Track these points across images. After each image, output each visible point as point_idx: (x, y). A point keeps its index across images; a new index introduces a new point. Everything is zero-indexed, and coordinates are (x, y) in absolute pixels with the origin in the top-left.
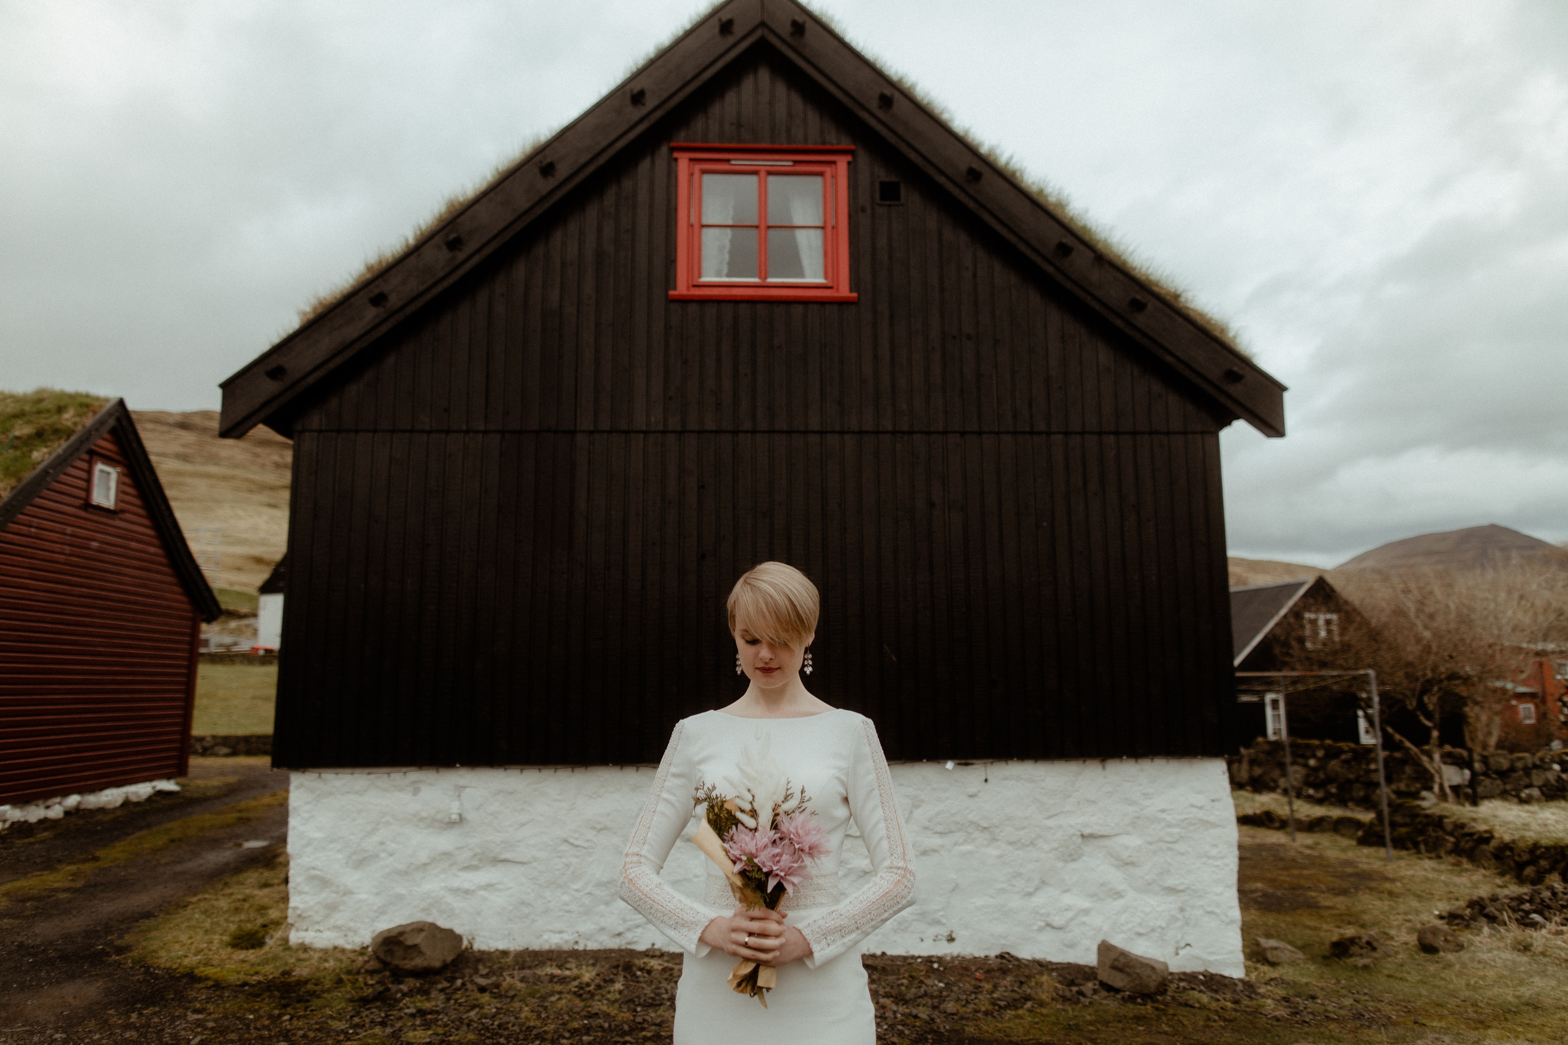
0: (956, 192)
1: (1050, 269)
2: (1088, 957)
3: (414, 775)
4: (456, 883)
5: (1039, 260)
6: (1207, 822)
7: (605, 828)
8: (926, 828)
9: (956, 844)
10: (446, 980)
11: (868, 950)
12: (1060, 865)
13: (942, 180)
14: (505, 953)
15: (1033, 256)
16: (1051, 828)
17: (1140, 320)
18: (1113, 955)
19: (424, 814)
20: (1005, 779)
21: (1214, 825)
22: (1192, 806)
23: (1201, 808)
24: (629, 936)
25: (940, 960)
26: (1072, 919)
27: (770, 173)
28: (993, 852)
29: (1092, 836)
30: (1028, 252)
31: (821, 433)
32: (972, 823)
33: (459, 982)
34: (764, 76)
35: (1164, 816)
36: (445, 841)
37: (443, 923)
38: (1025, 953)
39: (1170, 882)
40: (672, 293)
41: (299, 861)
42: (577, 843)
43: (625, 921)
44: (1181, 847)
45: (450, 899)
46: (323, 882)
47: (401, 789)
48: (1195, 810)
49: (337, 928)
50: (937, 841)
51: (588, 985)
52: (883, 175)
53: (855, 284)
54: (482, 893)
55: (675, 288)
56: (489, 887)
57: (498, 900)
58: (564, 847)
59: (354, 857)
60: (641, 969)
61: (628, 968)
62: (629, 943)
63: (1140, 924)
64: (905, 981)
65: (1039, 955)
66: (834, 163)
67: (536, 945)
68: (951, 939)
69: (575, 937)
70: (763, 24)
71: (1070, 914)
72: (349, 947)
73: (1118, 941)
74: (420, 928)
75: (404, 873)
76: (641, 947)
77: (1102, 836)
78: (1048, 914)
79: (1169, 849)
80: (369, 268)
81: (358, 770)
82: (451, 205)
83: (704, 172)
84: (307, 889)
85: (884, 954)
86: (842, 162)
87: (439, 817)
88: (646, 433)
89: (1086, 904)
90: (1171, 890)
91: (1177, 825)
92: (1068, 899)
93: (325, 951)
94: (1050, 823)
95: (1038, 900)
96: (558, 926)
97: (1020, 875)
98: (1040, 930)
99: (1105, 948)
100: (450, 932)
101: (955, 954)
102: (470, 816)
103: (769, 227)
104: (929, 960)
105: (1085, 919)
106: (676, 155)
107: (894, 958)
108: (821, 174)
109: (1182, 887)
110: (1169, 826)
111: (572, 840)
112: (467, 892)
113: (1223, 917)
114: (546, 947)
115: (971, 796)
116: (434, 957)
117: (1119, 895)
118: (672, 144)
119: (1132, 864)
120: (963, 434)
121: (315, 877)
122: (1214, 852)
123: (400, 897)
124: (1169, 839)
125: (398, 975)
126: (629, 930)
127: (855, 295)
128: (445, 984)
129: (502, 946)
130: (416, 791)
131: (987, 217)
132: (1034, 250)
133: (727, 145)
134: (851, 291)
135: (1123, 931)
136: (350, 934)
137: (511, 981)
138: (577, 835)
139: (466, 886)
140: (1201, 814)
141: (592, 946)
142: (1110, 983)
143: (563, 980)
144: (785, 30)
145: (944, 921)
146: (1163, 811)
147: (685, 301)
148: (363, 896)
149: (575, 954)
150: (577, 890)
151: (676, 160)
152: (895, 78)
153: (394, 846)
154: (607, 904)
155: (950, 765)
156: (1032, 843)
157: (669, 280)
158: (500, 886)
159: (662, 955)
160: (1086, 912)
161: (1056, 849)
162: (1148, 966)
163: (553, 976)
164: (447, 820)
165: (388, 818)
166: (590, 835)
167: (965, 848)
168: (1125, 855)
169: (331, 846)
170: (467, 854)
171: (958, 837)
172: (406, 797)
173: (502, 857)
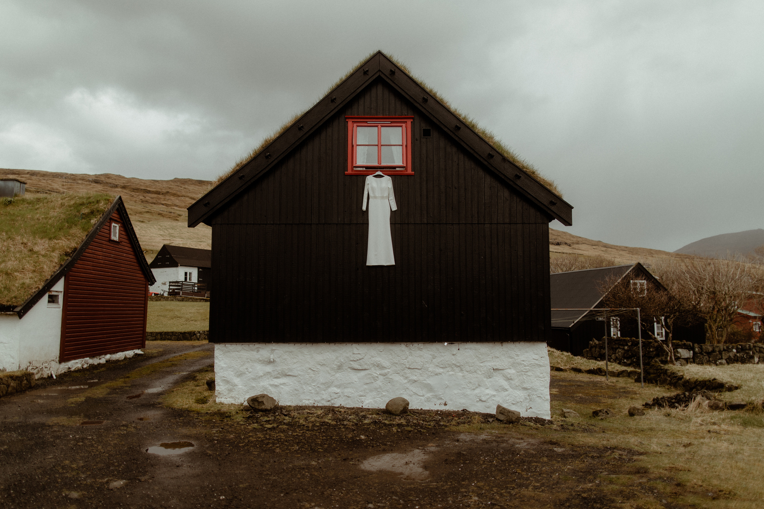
0: (451, 134)
1: (485, 163)
2: (493, 412)
3: (257, 345)
4: (272, 383)
5: (482, 160)
6: (539, 365)
7: (324, 365)
8: (437, 366)
9: (448, 371)
10: (272, 413)
12: (485, 379)
13: (446, 129)
14: (290, 406)
15: (479, 158)
16: (482, 366)
17: (518, 182)
18: (500, 409)
19: (261, 359)
20: (466, 349)
21: (540, 366)
22: (534, 359)
23: (537, 360)
24: (332, 401)
25: (441, 411)
26: (489, 398)
27: (382, 126)
28: (460, 374)
29: (497, 369)
30: (478, 157)
31: (400, 224)
32: (454, 364)
33: (277, 414)
34: (380, 88)
35: (523, 362)
36: (269, 368)
37: (270, 396)
38: (472, 409)
39: (525, 386)
40: (346, 172)
41: (218, 374)
42: (313, 369)
43: (331, 396)
44: (529, 373)
45: (270, 388)
46: (227, 382)
47: (252, 350)
48: (534, 360)
49: (232, 397)
50: (441, 370)
51: (320, 415)
52: (424, 126)
53: (413, 169)
54: (282, 386)
55: (347, 170)
56: (284, 384)
57: (287, 389)
58: (309, 371)
59: (237, 374)
60: (338, 411)
61: (333, 410)
62: (332, 404)
63: (513, 400)
64: (428, 417)
65: (477, 411)
66: (406, 122)
67: (300, 404)
68: (445, 404)
70: (379, 71)
71: (488, 397)
72: (236, 404)
73: (505, 406)
74: (263, 396)
75: (254, 379)
76: (337, 405)
77: (501, 369)
78: (480, 397)
79: (525, 374)
80: (238, 165)
81: (238, 344)
82: (266, 141)
83: (358, 126)
84: (221, 384)
85: (421, 409)
86: (409, 122)
87: (266, 360)
88: (337, 224)
89: (494, 393)
90: (525, 389)
91: (528, 366)
92: (487, 391)
93: (229, 405)
94: (481, 364)
95: (477, 391)
96: (308, 398)
97: (470, 383)
98: (477, 402)
99: (499, 407)
100: (272, 398)
101: (447, 410)
102: (277, 360)
103: (382, 145)
104: (438, 411)
105: (494, 398)
106: (347, 120)
107: (424, 410)
108: (401, 126)
109: (529, 388)
110: (525, 366)
111: (312, 369)
112: (276, 386)
113: (544, 399)
114: (304, 405)
115: (453, 355)
116: (268, 405)
117: (506, 390)
118: (346, 116)
119: (511, 379)
120: (452, 224)
121: (225, 380)
122: (541, 375)
123: (253, 387)
124: (525, 371)
125: (257, 411)
126: (332, 399)
127: (414, 172)
128: (272, 414)
129: (289, 404)
130: (258, 351)
131: (462, 143)
132: (480, 156)
133: (366, 116)
134: (412, 171)
135: (507, 403)
136: (237, 399)
137: (294, 414)
138: (314, 367)
139: (276, 384)
140: (537, 362)
141: (319, 405)
142: (499, 418)
143: (311, 414)
144: (387, 73)
145: (443, 398)
146: (523, 361)
147: (351, 175)
148: (241, 387)
149: (314, 407)
150: (314, 386)
151: (347, 122)
152: (428, 90)
153: (251, 370)
154: (324, 390)
155: (446, 344)
156: (475, 372)
157: (345, 168)
158: (288, 384)
159: (344, 408)
160: (494, 396)
161: (484, 374)
162: (513, 413)
163: (308, 413)
164: (269, 361)
165: (249, 360)
166: (319, 367)
167: (451, 373)
168: (509, 376)
169: (230, 369)
170: (276, 373)
171: (448, 369)
172: (255, 353)
173: (288, 374)
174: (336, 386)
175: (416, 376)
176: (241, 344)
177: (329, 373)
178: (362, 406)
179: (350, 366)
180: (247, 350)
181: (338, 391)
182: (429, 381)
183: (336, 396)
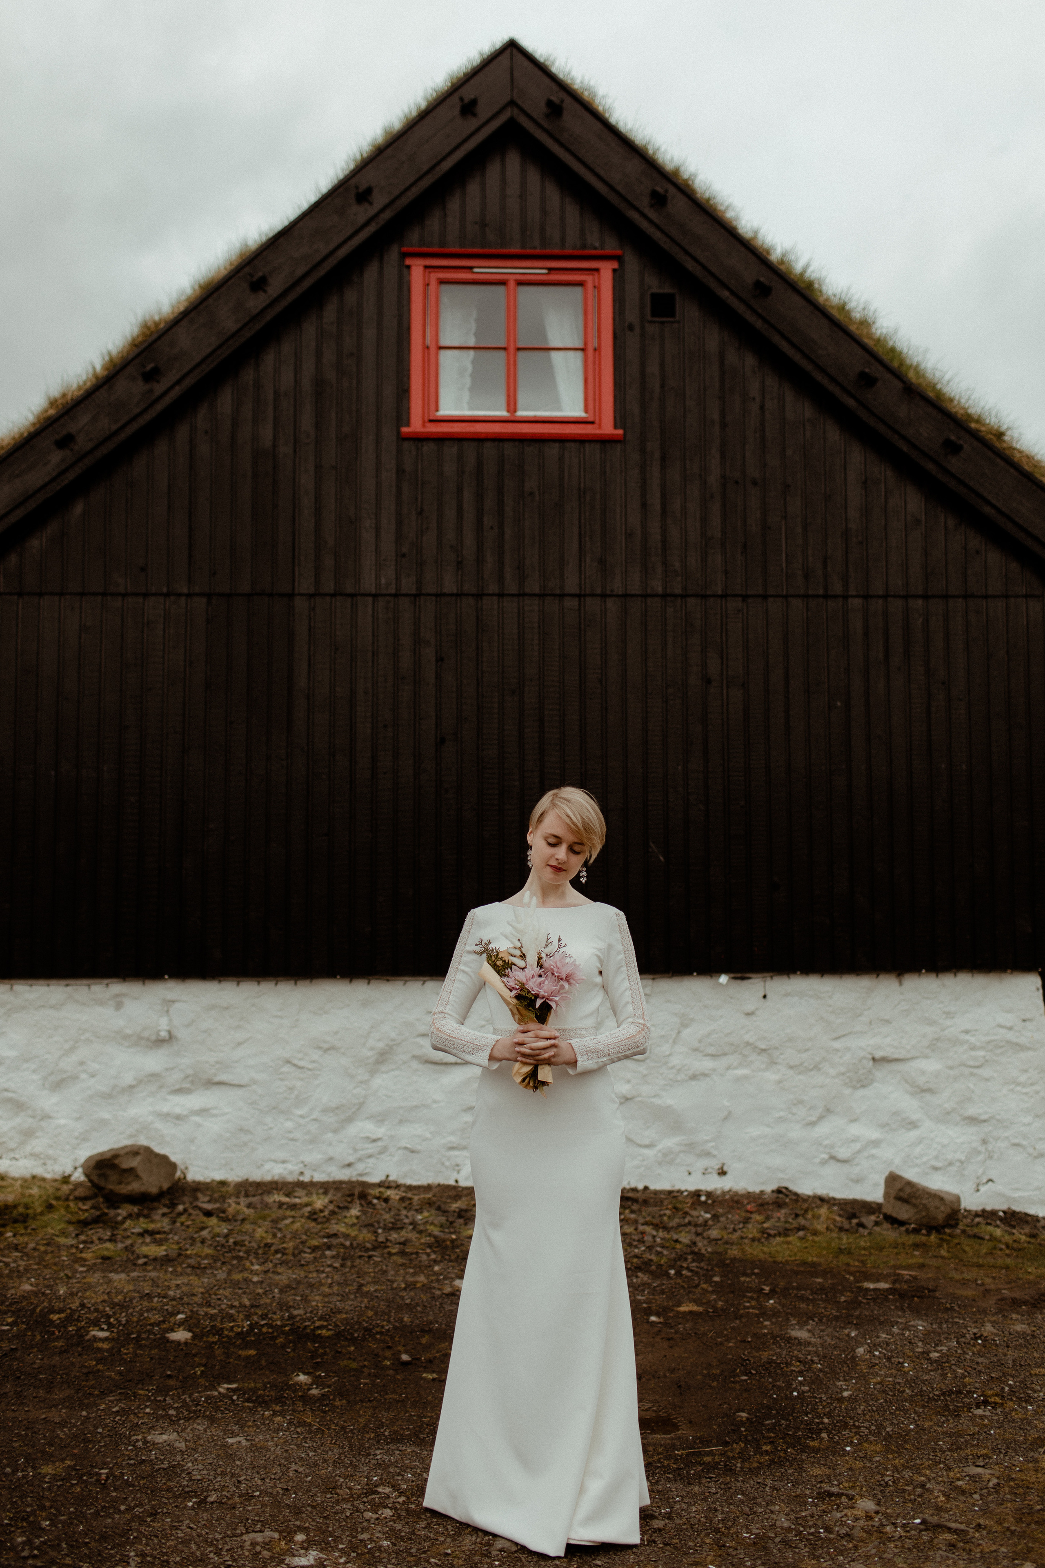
0: (741, 308)
1: (851, 402)
2: (874, 1193)
3: (117, 988)
4: (166, 1108)
5: (837, 392)
6: (1017, 1044)
7: (333, 1048)
8: (696, 1050)
9: (728, 1068)
10: (165, 1205)
11: (629, 1183)
12: (847, 1091)
13: (725, 294)
14: (223, 1183)
15: (831, 387)
16: (837, 1050)
17: (954, 464)
18: (898, 1185)
19: (129, 1031)
20: (787, 995)
21: (1022, 1048)
22: (1000, 1026)
23: (1010, 1028)
24: (360, 1167)
25: (709, 1194)
26: (859, 1152)
27: (520, 283)
28: (771, 1076)
29: (885, 1060)
30: (825, 382)
31: (579, 596)
32: (748, 1044)
33: (181, 1208)
34: (513, 161)
35: (967, 1037)
36: (154, 1061)
37: (158, 1150)
38: (806, 1188)
39: (971, 1111)
40: (404, 430)
42: (301, 1064)
43: (355, 1150)
44: (985, 1072)
45: (159, 1125)
47: (101, 1003)
48: (1003, 1031)
49: (35, 1156)
50: (708, 1064)
51: (321, 1211)
52: (655, 285)
53: (620, 419)
54: (195, 1118)
55: (408, 424)
56: (203, 1112)
57: (213, 1126)
58: (286, 1069)
59: (51, 1078)
60: (378, 1198)
61: (363, 1196)
62: (361, 1175)
63: (936, 1158)
64: (668, 1212)
65: (822, 1192)
66: (597, 270)
67: (257, 1176)
68: (722, 1173)
69: (297, 1168)
70: (512, 103)
71: (857, 1146)
72: (48, 1176)
73: (911, 1174)
74: (136, 1151)
75: (108, 1096)
76: (375, 1178)
77: (897, 1060)
78: (832, 1146)
79: (972, 1074)
80: (53, 403)
81: (53, 982)
82: (145, 326)
83: (442, 282)
85: (646, 1188)
86: (607, 269)
87: (146, 1034)
88: (375, 596)
89: (875, 1135)
90: (973, 1120)
91: (982, 1048)
92: (855, 1130)
93: (24, 1180)
94: (837, 1045)
95: (822, 1130)
96: (281, 1155)
97: (801, 1102)
98: (824, 1163)
99: (892, 1179)
100: (164, 1159)
101: (727, 1188)
102: (180, 1033)
103: (519, 349)
104: (697, 1194)
105: (874, 1151)
106: (408, 262)
107: (656, 1192)
108: (581, 284)
109: (984, 1117)
110: (973, 1048)
111: (295, 1062)
112: (178, 1117)
113: (1031, 1150)
114: (268, 1178)
115: (748, 1014)
116: (151, 1181)
117: (913, 1125)
118: (405, 249)
119: (929, 1091)
120: (745, 597)
121: (9, 1100)
122: (1023, 1078)
123: (104, 1122)
124: (972, 1063)
125: (113, 1199)
126: (360, 1160)
127: (620, 432)
128: (165, 1210)
129: (218, 1176)
130: (119, 1006)
131: (777, 339)
132: (833, 379)
133: (470, 250)
134: (616, 427)
135: (917, 1165)
136: (49, 1162)
137: (236, 1206)
138: (300, 1056)
139: (177, 1110)
140: (1010, 1036)
141: (319, 1177)
142: (894, 1215)
143: (293, 1207)
144: (538, 110)
145: (715, 1152)
146: (967, 1032)
147: (419, 439)
148: (62, 1122)
149: (300, 1184)
150: (301, 1116)
151: (409, 267)
152: (669, 167)
153: (96, 1066)
154: (335, 1131)
155: (723, 979)
156: (817, 1068)
157: (402, 415)
158: (215, 1112)
159: (398, 1186)
160: (876, 1143)
161: (843, 1074)
162: (938, 1197)
163: (281, 1205)
164: (154, 1038)
165: (88, 1035)
166: (316, 1055)
167: (740, 1072)
168: (921, 1081)
169: (25, 1065)
170: (177, 1076)
171: (733, 1059)
172: (107, 1012)
173: (217, 1079)
174: (370, 1117)
175: (629, 1081)
176: (64, 982)
177: (352, 1077)
178: (457, 1181)
179: (418, 1052)
180: (84, 1004)
181: (380, 1131)
182: (669, 1100)
183: (371, 1148)
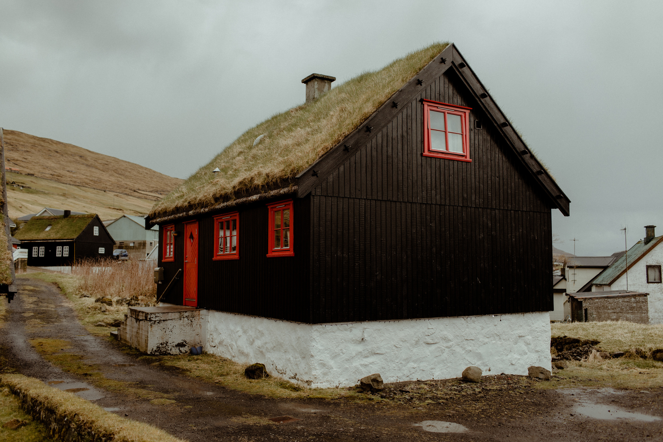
1: (521, 160)
3: (351, 325)
4: (362, 363)
6: (546, 331)
7: (406, 341)
8: (485, 336)
9: (492, 341)
12: (514, 345)
16: (512, 334)
19: (354, 339)
24: (411, 376)
26: (516, 362)
27: (448, 113)
28: (499, 342)
29: (521, 336)
32: (495, 334)
36: (360, 348)
38: (506, 372)
39: (537, 349)
40: (423, 153)
41: (316, 358)
42: (398, 346)
43: (410, 371)
44: (540, 338)
45: (361, 368)
46: (323, 365)
47: (346, 330)
48: (543, 327)
49: (328, 381)
50: (487, 340)
52: (476, 118)
54: (370, 365)
56: (372, 363)
58: (394, 348)
59: (333, 355)
62: (410, 379)
65: (509, 373)
66: (465, 112)
68: (490, 370)
69: (397, 378)
70: (452, 62)
71: (516, 360)
72: (332, 387)
75: (348, 360)
76: (414, 380)
77: (523, 336)
78: (511, 361)
79: (537, 339)
83: (431, 110)
84: (317, 368)
86: (467, 113)
87: (359, 339)
88: (416, 203)
89: (519, 357)
91: (539, 332)
92: (516, 356)
95: (509, 356)
96: (392, 375)
97: (505, 349)
98: (510, 365)
101: (491, 374)
102: (367, 339)
103: (448, 132)
105: (519, 362)
108: (461, 116)
109: (539, 350)
110: (537, 332)
115: (497, 325)
117: (526, 354)
119: (529, 344)
121: (321, 363)
124: (537, 336)
126: (411, 374)
127: (471, 160)
130: (351, 331)
133: (438, 102)
135: (527, 364)
136: (332, 383)
138: (397, 344)
139: (366, 363)
140: (544, 328)
141: (401, 381)
144: (458, 65)
145: (488, 365)
146: (536, 328)
147: (427, 157)
148: (335, 369)
150: (397, 362)
151: (424, 104)
153: (345, 351)
154: (405, 366)
155: (493, 316)
156: (508, 339)
157: (422, 149)
158: (376, 363)
161: (513, 341)
165: (343, 340)
166: (401, 343)
167: (494, 342)
168: (528, 342)
169: (326, 352)
170: (366, 352)
171: (492, 338)
172: (348, 333)
173: (376, 353)
174: (413, 361)
175: (471, 346)
176: (331, 324)
177: (409, 349)
178: (433, 379)
179: (425, 341)
180: (342, 331)
181: (415, 366)
182: (480, 351)
183: (413, 371)
